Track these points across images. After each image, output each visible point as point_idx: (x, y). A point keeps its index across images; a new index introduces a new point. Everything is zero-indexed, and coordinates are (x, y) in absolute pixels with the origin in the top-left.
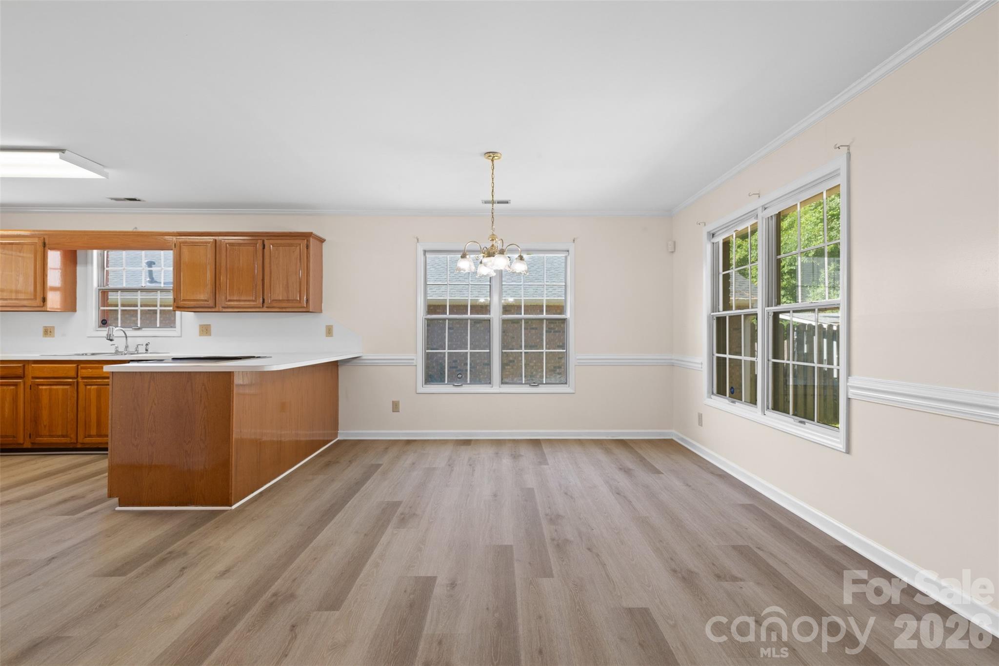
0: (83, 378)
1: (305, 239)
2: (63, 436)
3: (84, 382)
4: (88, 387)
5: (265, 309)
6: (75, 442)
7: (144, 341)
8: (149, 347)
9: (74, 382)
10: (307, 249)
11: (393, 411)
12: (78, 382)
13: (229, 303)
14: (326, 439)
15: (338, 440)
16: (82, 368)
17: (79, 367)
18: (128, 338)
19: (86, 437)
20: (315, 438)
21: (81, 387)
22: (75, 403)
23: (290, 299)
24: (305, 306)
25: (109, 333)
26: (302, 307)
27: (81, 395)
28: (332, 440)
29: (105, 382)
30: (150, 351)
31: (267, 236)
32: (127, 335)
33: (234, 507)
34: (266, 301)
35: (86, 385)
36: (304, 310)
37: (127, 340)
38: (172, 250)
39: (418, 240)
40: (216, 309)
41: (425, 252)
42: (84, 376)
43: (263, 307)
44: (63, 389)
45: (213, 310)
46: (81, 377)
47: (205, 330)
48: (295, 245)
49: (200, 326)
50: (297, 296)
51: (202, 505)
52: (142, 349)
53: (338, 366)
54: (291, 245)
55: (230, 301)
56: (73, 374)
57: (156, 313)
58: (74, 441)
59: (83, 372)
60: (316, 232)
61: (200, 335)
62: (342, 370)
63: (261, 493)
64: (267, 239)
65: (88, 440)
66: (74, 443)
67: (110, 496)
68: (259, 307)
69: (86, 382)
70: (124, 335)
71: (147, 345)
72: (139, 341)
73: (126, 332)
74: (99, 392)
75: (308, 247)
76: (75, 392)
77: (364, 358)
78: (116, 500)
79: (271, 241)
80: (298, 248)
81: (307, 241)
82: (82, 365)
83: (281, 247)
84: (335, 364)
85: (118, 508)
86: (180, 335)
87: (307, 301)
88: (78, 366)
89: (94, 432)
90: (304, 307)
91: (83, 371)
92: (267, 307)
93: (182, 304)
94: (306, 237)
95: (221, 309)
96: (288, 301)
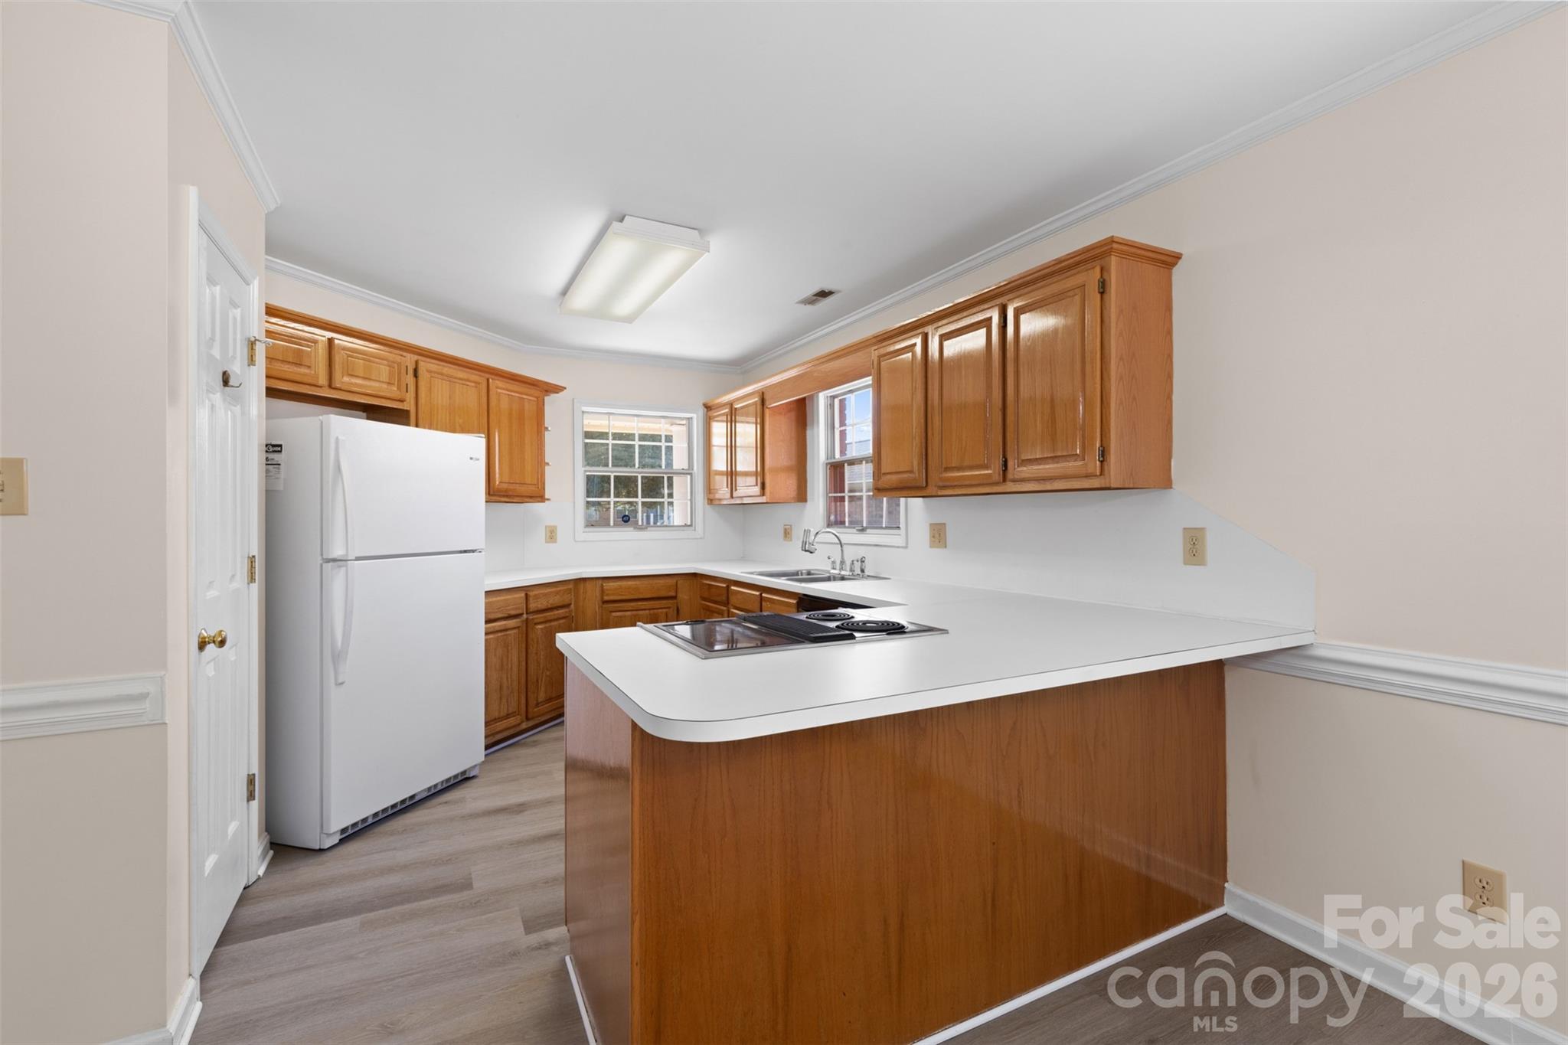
1: (1095, 268)
5: (1009, 487)
10: (1102, 293)
13: (947, 476)
15: (1226, 915)
16: (764, 600)
18: (844, 546)
23: (1060, 452)
24: (1098, 470)
26: (1087, 476)
30: (866, 574)
31: (1012, 290)
32: (843, 542)
36: (1096, 483)
37: (842, 547)
40: (928, 492)
43: (1004, 479)
45: (924, 493)
47: (937, 536)
48: (1072, 293)
49: (932, 526)
52: (856, 569)
54: (1063, 295)
55: (947, 469)
61: (931, 547)
64: (1012, 300)
68: (998, 483)
70: (837, 541)
73: (840, 537)
75: (1102, 287)
79: (1020, 301)
80: (1077, 300)
81: (1102, 269)
82: (764, 595)
86: (904, 545)
87: (1104, 455)
90: (1095, 476)
91: (765, 604)
92: (1013, 481)
93: (882, 482)
94: (1097, 258)
95: (934, 491)
96: (1055, 459)
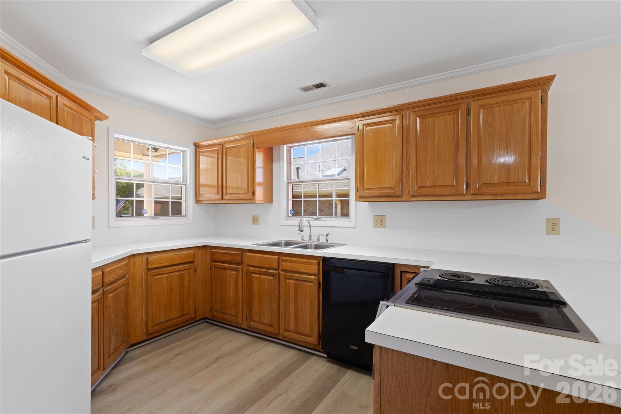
0: (284, 271)
1: (539, 89)
2: (269, 326)
3: (284, 275)
4: (288, 281)
5: (470, 196)
6: (278, 333)
8: (329, 237)
9: (277, 273)
10: (541, 103)
12: (279, 273)
13: (420, 190)
16: (283, 261)
17: (280, 259)
19: (286, 331)
21: (282, 279)
22: (278, 294)
23: (512, 181)
24: (539, 191)
25: (301, 225)
26: (532, 193)
27: (282, 288)
29: (301, 277)
31: (474, 96)
32: (311, 224)
34: (472, 186)
35: (286, 278)
37: (310, 228)
40: (403, 199)
42: (284, 269)
43: (467, 193)
44: (268, 280)
45: (399, 199)
46: (282, 270)
47: (380, 221)
48: (521, 101)
49: (375, 217)
54: (515, 101)
55: (421, 188)
56: (275, 266)
58: (276, 332)
59: (284, 265)
61: (374, 227)
64: (473, 101)
65: (287, 334)
66: (276, 334)
68: (462, 195)
69: (286, 275)
70: (308, 225)
71: (327, 235)
72: (319, 231)
73: (310, 222)
74: (296, 287)
75: (542, 99)
76: (277, 284)
79: (480, 103)
80: (527, 104)
81: (543, 91)
82: (283, 258)
83: (497, 108)
86: (354, 226)
87: (542, 182)
88: (279, 257)
89: (292, 328)
91: (284, 263)
92: (473, 194)
93: (365, 193)
94: (539, 85)
95: (408, 198)
96: (508, 183)
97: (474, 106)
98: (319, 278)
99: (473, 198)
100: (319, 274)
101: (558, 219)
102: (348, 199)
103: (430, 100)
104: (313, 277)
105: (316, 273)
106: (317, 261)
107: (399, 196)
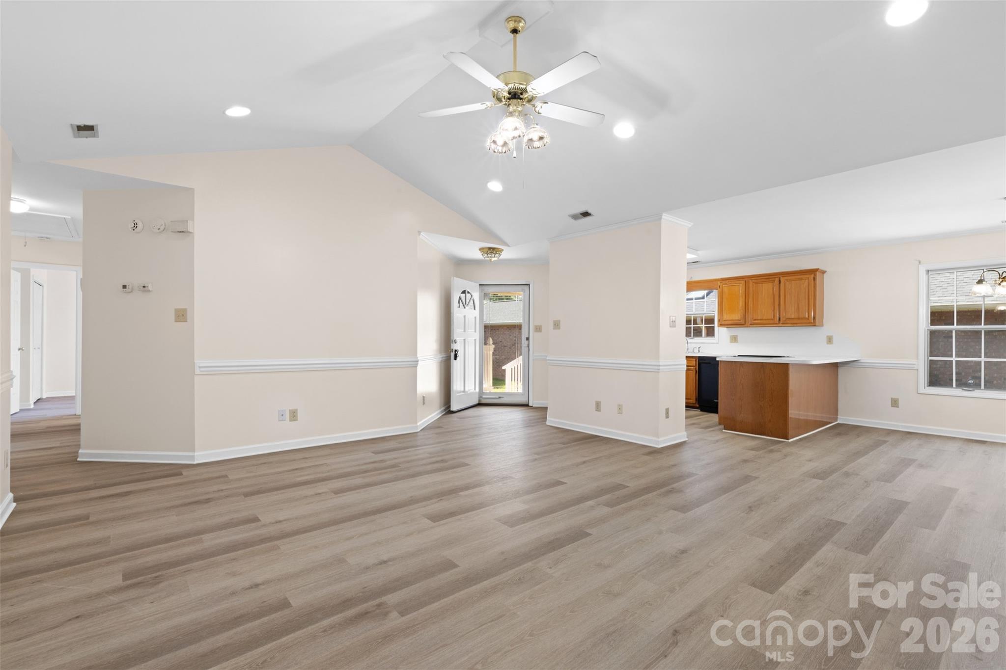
1: (812, 274)
5: (780, 325)
7: (699, 345)
8: (700, 349)
10: (814, 281)
11: (892, 406)
13: (755, 321)
14: (828, 421)
15: (838, 423)
20: (818, 419)
23: (800, 317)
24: (812, 321)
26: (809, 323)
28: (832, 423)
30: (700, 352)
31: (783, 275)
33: (790, 441)
34: (781, 319)
36: (812, 325)
38: (717, 289)
39: (920, 262)
40: (746, 326)
41: (928, 271)
43: (779, 323)
45: (744, 326)
47: (734, 339)
48: (805, 279)
49: (731, 336)
50: (806, 314)
51: (770, 436)
52: (696, 351)
53: (838, 366)
54: (801, 279)
55: (755, 320)
57: (691, 329)
60: (822, 268)
61: (730, 342)
62: (841, 371)
63: (801, 439)
64: (782, 277)
67: (720, 424)
68: (776, 324)
71: (699, 348)
72: (694, 345)
75: (814, 279)
77: (861, 361)
78: (723, 426)
79: (786, 278)
80: (807, 281)
81: (814, 275)
83: (793, 282)
84: (836, 366)
85: (724, 431)
86: (717, 342)
87: (814, 318)
90: (811, 323)
92: (782, 324)
93: (723, 323)
94: (813, 272)
95: (749, 325)
96: (799, 318)
97: (782, 280)
98: (696, 368)
99: (782, 325)
100: (696, 365)
101: (832, 336)
102: (713, 325)
103: (760, 275)
104: (692, 368)
105: (695, 365)
106: (695, 359)
107: (743, 325)
